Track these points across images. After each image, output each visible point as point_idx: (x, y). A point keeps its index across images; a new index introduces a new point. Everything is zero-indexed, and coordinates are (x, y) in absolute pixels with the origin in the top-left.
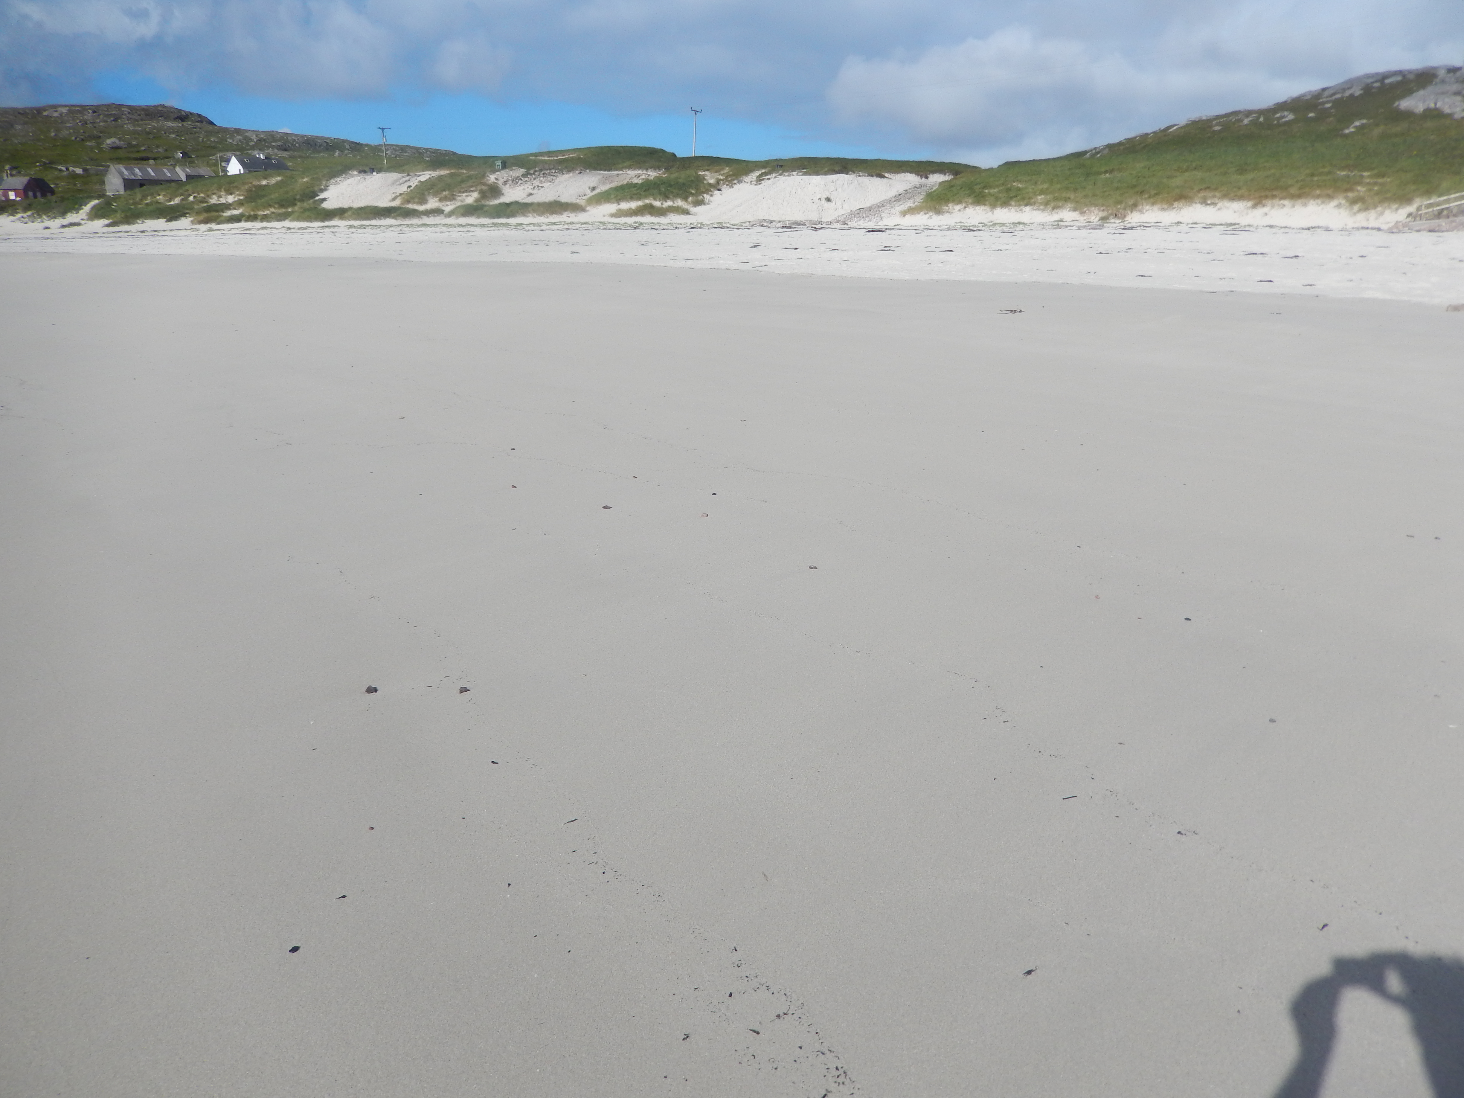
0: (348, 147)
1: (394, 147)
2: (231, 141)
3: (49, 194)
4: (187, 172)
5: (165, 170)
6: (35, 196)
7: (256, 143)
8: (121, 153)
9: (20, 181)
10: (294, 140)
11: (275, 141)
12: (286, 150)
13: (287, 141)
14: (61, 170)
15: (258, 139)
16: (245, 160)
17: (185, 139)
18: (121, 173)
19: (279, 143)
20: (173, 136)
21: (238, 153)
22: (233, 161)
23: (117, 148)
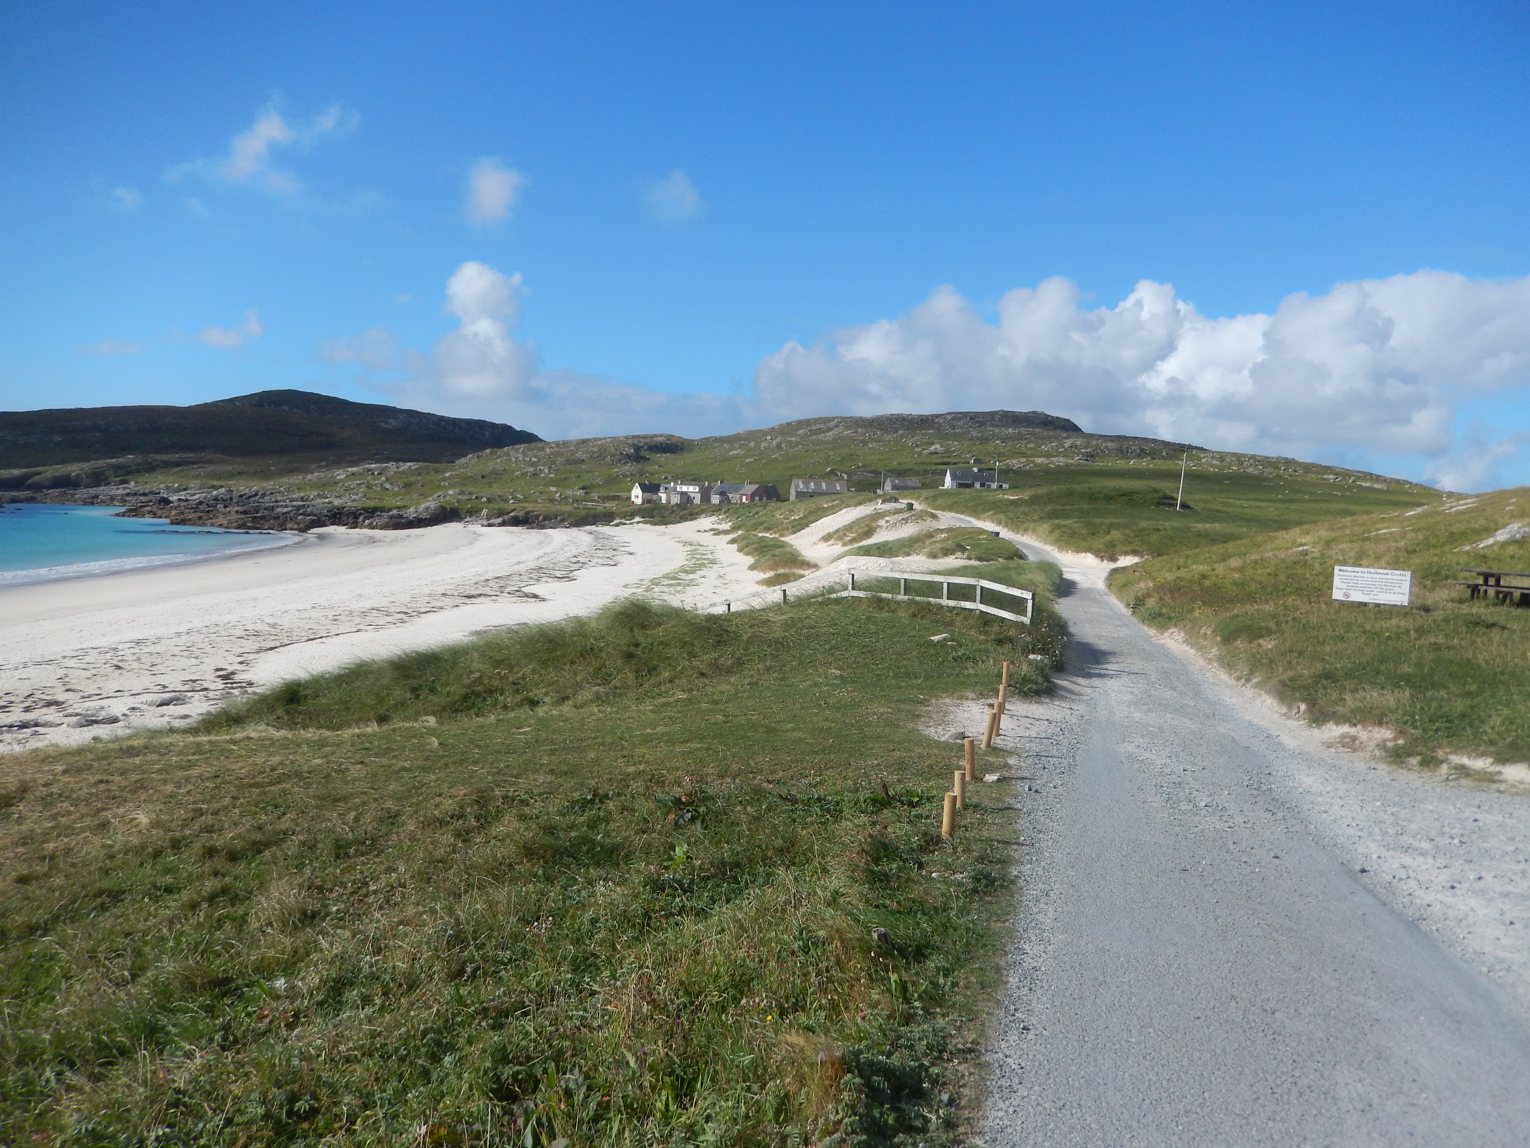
6: (761, 499)
9: (752, 488)
16: (958, 472)
18: (797, 486)
22: (948, 474)
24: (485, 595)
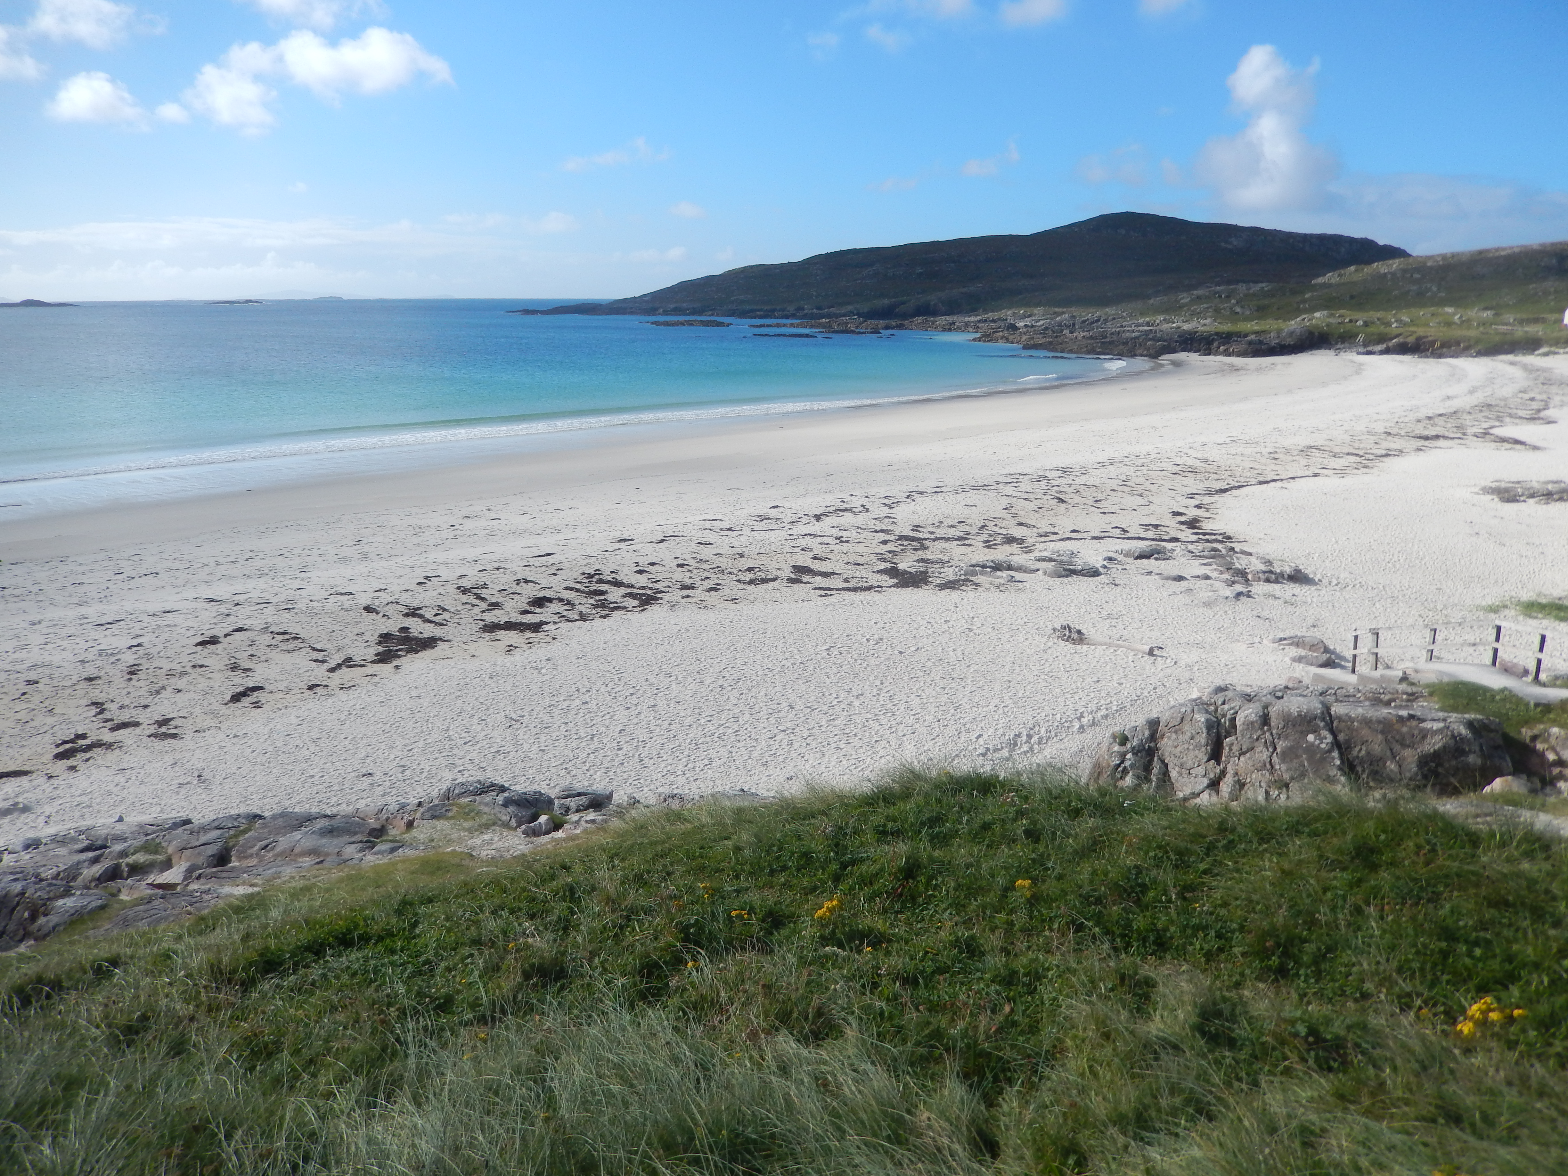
24: (1444, 437)
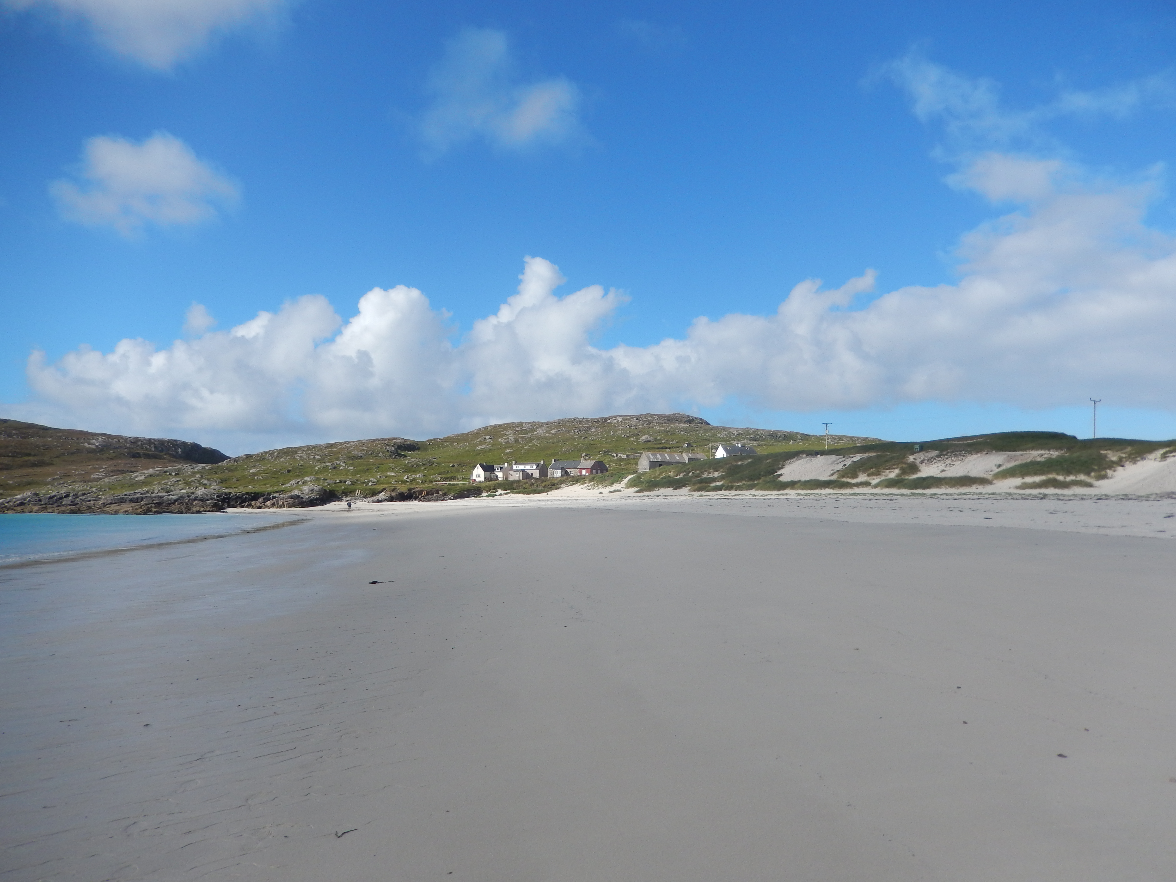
0: (799, 437)
1: (834, 437)
2: (720, 435)
3: (605, 471)
4: (690, 456)
5: (676, 456)
6: (597, 473)
7: (736, 436)
8: (650, 445)
9: (590, 463)
10: (762, 434)
11: (749, 435)
12: (756, 440)
13: (757, 434)
14: (613, 456)
15: (737, 433)
16: (728, 448)
17: (690, 435)
18: (649, 458)
19: (752, 436)
20: (683, 433)
21: (723, 443)
22: (720, 448)
23: (649, 441)
